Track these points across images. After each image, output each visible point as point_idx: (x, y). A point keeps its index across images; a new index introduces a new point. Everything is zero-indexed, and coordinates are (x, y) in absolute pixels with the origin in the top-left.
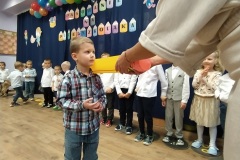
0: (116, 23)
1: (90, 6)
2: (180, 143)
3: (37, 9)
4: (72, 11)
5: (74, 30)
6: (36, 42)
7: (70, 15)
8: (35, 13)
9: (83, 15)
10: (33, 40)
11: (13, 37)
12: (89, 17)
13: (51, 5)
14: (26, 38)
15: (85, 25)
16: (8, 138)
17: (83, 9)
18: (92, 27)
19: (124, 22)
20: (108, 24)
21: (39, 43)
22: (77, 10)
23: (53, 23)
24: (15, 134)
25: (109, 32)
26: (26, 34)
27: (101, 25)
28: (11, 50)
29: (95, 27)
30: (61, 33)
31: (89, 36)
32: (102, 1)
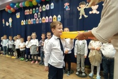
0: (51, 17)
1: (37, 8)
2: (84, 74)
3: (9, 9)
4: (28, 10)
5: (29, 20)
6: (9, 25)
7: (27, 12)
8: (8, 11)
9: (34, 12)
10: (7, 24)
13: (17, 7)
14: (4, 23)
15: (35, 17)
17: (34, 9)
18: (39, 18)
19: (55, 17)
20: (47, 17)
21: (11, 25)
22: (31, 10)
23: (18, 16)
25: (47, 21)
26: (3, 21)
27: (44, 18)
29: (40, 19)
30: (22, 21)
31: (37, 23)
32: (44, 6)
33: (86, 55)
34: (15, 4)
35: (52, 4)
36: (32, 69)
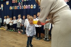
0: (29, 5)
2: (48, 40)
5: (15, 6)
9: (18, 2)
12: (21, 3)
15: (19, 5)
18: (22, 6)
19: (32, 5)
20: (27, 6)
21: (2, 9)
25: (27, 8)
27: (25, 6)
29: (23, 6)
30: (10, 7)
31: (21, 8)
33: (50, 29)
36: (17, 37)
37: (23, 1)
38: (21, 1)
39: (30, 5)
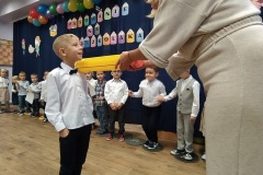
0: (122, 33)
1: (94, 15)
3: (36, 17)
4: (75, 20)
6: (35, 52)
7: (73, 23)
8: (34, 21)
10: (31, 50)
11: (8, 47)
12: (93, 26)
13: (51, 13)
14: (24, 47)
16: (10, 155)
17: (87, 17)
18: (97, 37)
19: (131, 32)
20: (114, 34)
22: (81, 19)
23: (53, 31)
24: (18, 152)
25: (114, 42)
26: (23, 43)
27: (106, 35)
28: (6, 60)
29: (100, 37)
32: (108, 10)
34: (47, 7)
35: (126, 5)
37: (100, 20)
38: (93, 22)
39: (126, 33)
